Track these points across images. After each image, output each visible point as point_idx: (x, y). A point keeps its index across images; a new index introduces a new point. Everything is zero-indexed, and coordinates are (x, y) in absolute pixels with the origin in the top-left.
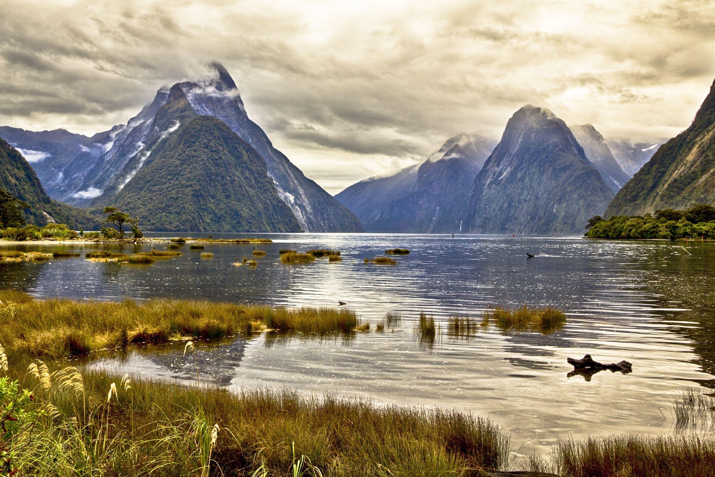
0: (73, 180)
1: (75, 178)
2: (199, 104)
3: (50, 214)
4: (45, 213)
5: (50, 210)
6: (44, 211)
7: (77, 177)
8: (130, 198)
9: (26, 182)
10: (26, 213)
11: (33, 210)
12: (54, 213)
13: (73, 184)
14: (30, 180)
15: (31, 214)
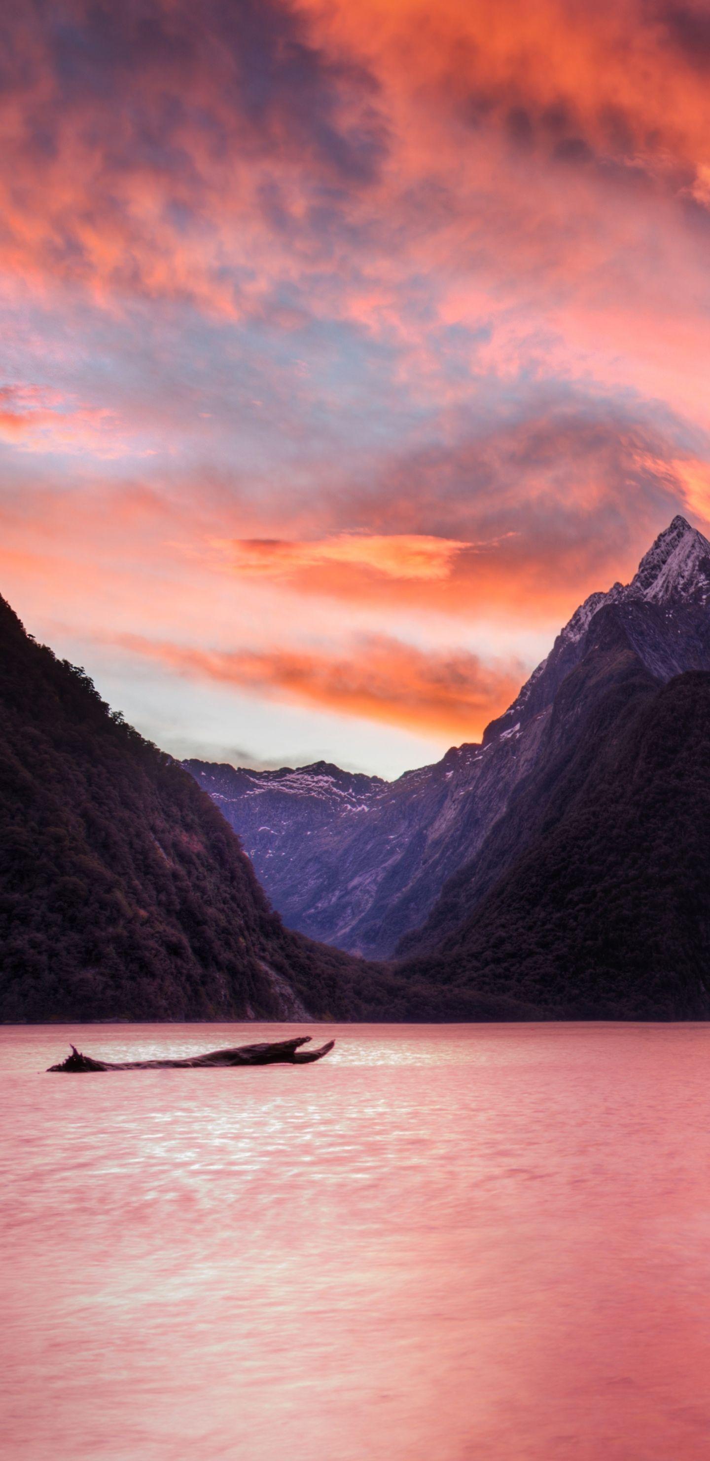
0: (348, 893)
1: (355, 888)
2: (663, 662)
3: (279, 968)
4: (264, 967)
5: (279, 958)
6: (263, 958)
7: (360, 884)
8: (503, 926)
9: (210, 869)
10: (205, 966)
11: (226, 956)
12: (293, 966)
13: (349, 904)
14: (223, 862)
15: (220, 967)
